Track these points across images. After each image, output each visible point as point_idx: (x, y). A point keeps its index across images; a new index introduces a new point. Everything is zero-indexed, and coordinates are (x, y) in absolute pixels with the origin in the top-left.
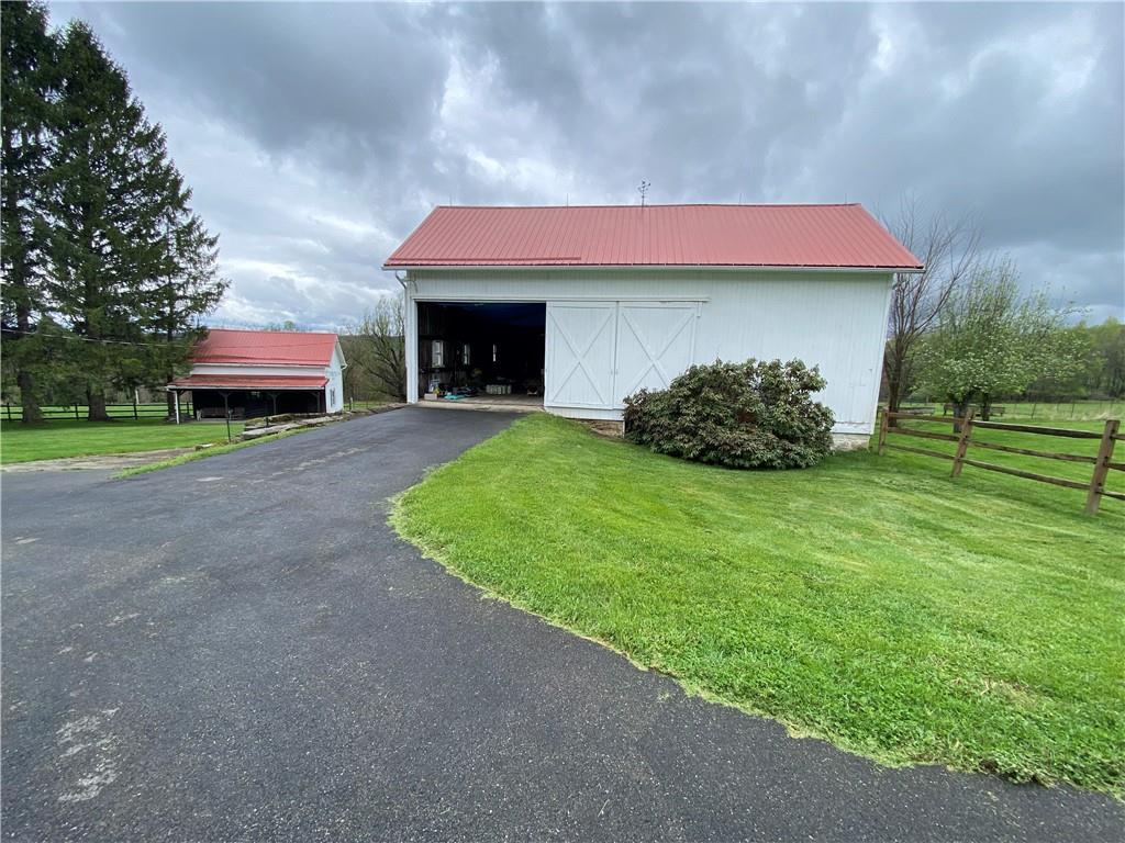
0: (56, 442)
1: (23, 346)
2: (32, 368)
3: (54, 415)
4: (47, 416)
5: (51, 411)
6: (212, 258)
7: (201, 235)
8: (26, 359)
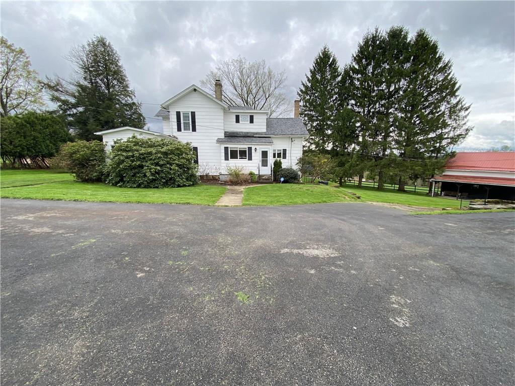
0: (387, 197)
1: (383, 162)
2: (383, 170)
3: (388, 188)
4: (386, 187)
5: (387, 186)
6: (466, 117)
7: (462, 106)
8: (384, 167)
